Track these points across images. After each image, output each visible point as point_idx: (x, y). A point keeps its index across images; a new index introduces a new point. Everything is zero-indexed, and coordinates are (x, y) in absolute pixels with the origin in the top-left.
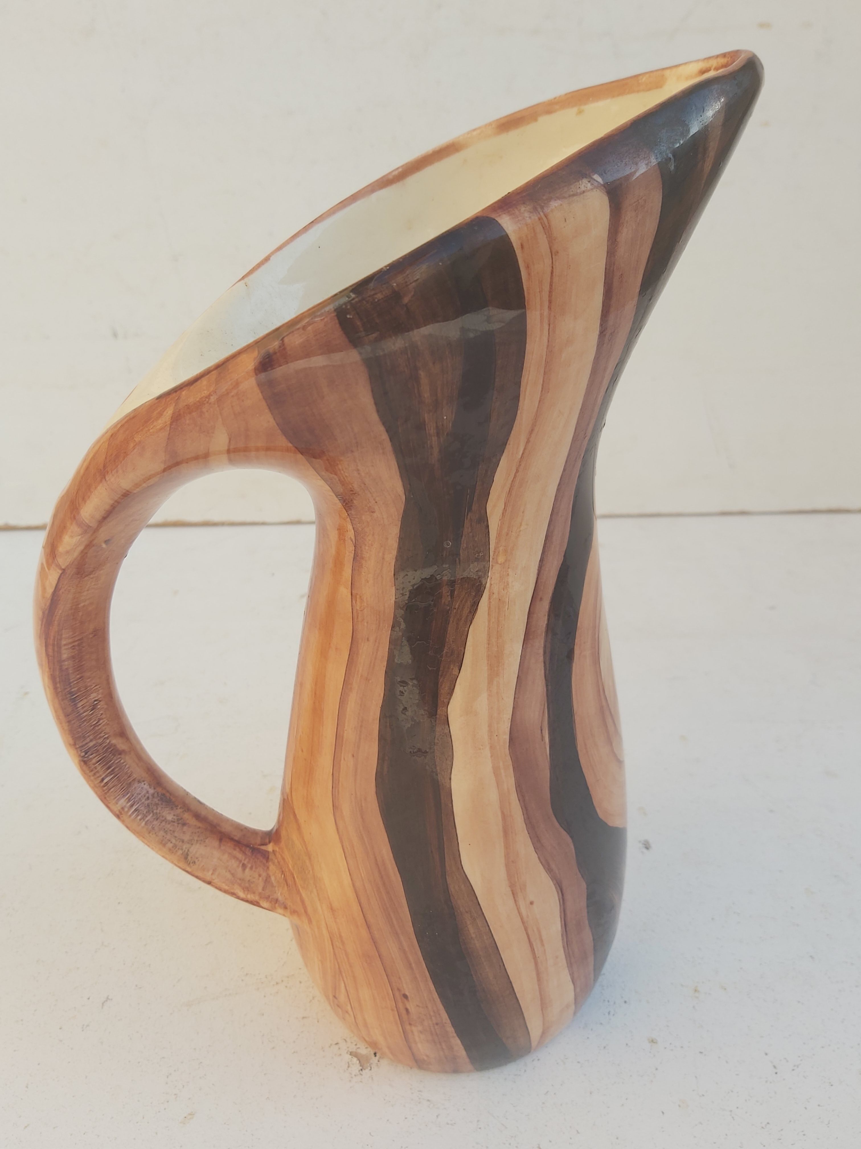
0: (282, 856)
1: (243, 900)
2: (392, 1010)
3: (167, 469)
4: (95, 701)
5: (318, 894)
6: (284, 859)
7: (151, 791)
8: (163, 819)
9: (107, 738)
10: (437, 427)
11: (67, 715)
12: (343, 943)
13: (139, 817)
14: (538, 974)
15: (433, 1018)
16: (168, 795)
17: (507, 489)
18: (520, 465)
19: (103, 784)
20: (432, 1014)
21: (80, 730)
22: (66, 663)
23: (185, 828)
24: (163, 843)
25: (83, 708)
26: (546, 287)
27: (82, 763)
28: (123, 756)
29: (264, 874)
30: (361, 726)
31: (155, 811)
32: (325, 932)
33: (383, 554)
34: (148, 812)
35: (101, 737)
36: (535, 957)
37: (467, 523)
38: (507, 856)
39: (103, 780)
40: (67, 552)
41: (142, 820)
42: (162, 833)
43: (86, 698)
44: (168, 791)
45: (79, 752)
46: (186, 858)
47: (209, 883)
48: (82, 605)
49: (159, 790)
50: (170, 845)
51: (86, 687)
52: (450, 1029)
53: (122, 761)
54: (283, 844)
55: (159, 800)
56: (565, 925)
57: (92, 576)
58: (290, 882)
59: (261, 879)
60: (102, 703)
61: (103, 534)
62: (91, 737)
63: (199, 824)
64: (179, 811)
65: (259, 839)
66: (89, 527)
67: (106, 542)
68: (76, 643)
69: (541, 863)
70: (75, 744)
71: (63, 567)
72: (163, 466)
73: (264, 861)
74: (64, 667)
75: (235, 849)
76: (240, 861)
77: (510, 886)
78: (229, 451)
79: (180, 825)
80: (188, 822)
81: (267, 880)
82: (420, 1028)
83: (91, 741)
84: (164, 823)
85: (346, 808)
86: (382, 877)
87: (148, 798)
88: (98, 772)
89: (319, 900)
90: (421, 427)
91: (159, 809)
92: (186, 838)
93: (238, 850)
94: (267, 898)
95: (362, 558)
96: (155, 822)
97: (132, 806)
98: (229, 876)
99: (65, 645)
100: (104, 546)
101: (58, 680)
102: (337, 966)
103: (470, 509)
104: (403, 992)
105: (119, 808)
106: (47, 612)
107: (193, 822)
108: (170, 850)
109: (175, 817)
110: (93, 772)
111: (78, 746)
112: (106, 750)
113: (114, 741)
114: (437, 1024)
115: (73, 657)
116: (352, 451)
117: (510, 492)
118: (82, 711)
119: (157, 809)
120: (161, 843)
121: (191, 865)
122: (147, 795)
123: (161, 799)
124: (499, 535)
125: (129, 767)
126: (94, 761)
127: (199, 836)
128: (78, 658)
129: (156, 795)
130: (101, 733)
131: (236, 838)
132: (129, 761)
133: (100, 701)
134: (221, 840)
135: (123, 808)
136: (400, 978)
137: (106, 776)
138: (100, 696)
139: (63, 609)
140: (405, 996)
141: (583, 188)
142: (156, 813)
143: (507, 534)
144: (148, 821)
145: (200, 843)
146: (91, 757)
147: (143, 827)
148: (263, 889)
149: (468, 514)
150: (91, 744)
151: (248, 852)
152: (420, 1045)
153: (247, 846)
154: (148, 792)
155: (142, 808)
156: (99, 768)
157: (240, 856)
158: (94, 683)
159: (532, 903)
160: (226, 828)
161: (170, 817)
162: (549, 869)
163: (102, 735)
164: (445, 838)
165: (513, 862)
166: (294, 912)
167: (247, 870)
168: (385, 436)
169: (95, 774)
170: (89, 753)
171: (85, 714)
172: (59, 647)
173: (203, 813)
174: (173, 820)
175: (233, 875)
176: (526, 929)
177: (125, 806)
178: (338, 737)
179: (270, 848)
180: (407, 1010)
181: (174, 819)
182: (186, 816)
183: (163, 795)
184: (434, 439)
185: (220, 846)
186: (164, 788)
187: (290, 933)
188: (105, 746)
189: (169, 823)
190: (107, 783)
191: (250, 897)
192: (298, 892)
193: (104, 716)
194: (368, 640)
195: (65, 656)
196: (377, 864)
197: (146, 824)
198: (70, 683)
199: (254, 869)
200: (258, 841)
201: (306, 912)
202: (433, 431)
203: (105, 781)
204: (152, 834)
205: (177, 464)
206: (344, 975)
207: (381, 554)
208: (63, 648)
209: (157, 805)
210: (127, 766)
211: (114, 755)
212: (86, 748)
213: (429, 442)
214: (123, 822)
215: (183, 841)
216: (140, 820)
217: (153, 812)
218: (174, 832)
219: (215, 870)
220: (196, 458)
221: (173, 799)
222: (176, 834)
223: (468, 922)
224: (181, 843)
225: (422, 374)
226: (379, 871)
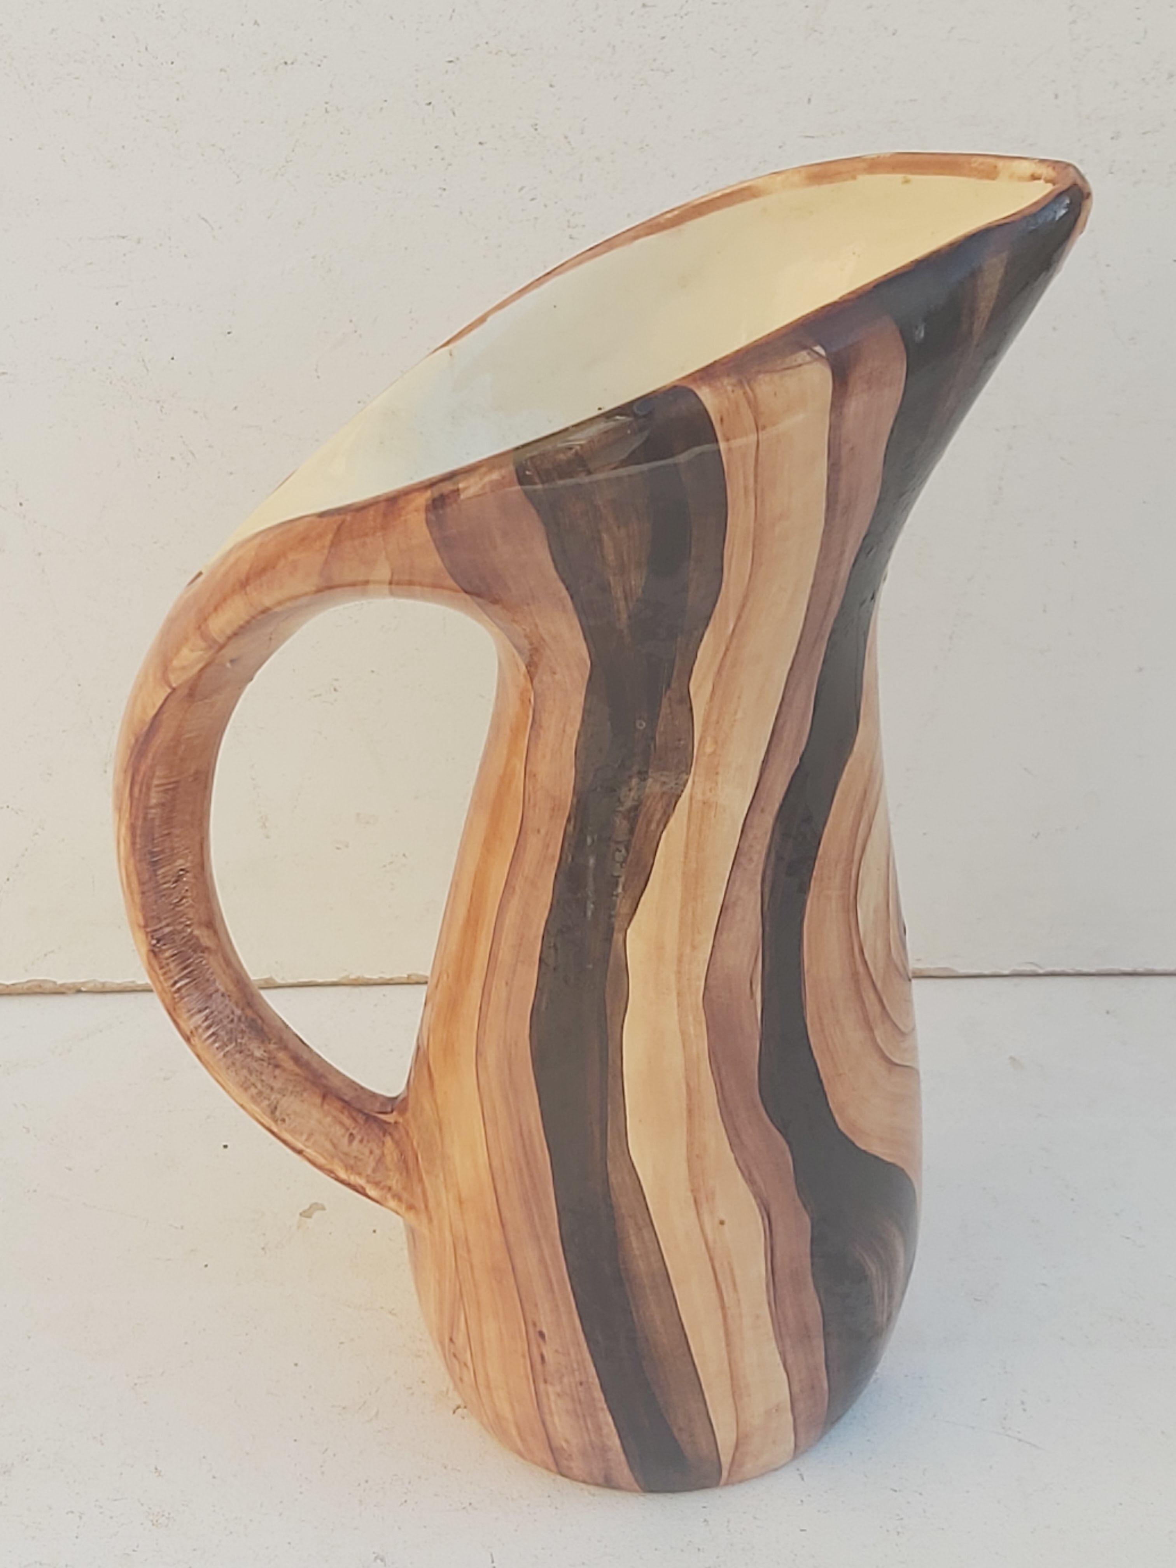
0: (405, 1129)
1: (342, 1182)
2: (523, 1356)
3: (319, 591)
4: (182, 870)
5: (445, 1179)
6: (407, 1133)
7: (238, 1012)
8: (249, 1053)
9: (188, 926)
10: (624, 591)
11: (141, 883)
12: (469, 1251)
13: (217, 1045)
14: (727, 1334)
15: (577, 1373)
16: (259, 1022)
17: (715, 668)
18: (730, 642)
19: (174, 989)
20: (575, 1366)
21: (154, 907)
22: (153, 811)
23: (277, 1072)
24: (245, 1086)
25: (164, 877)
26: (751, 462)
27: (151, 955)
28: (206, 955)
29: (377, 1152)
30: (520, 945)
31: (239, 1041)
32: (447, 1234)
33: (565, 725)
34: (230, 1040)
35: (181, 923)
36: (723, 1307)
37: (665, 701)
38: (690, 1145)
39: (176, 983)
40: (184, 668)
41: (220, 1050)
42: (245, 1072)
43: (170, 864)
44: (261, 1017)
45: (150, 938)
46: (273, 1112)
47: (300, 1152)
48: (187, 736)
49: (249, 1012)
50: (253, 1091)
51: (173, 849)
52: (599, 1395)
53: (204, 962)
54: (409, 1114)
55: (246, 1027)
56: (772, 1271)
57: (207, 701)
58: (411, 1164)
59: (372, 1157)
60: (188, 875)
61: (230, 652)
62: (168, 921)
63: (297, 1070)
64: (272, 1047)
65: (378, 1104)
66: (215, 641)
67: (232, 661)
68: (170, 786)
69: (740, 1168)
70: (146, 926)
71: (174, 685)
72: (314, 589)
73: (381, 1134)
74: (150, 816)
75: (342, 1112)
76: (348, 1129)
77: (692, 1191)
78: (391, 583)
79: (271, 1067)
80: (282, 1063)
81: (380, 1160)
82: (558, 1388)
83: (168, 925)
84: (249, 1060)
85: (491, 1055)
86: (526, 1154)
87: (232, 1021)
88: (170, 971)
89: (446, 1187)
90: (605, 588)
91: (246, 1038)
92: (277, 1085)
93: (346, 1113)
94: (377, 1184)
95: (541, 727)
96: (238, 1056)
97: (209, 1027)
98: (328, 1146)
99: (157, 786)
100: (228, 665)
101: (138, 832)
102: (458, 1287)
103: (669, 686)
104: (538, 1329)
105: (192, 1027)
106: (141, 739)
107: (289, 1065)
108: (252, 1097)
109: (265, 1054)
110: (164, 970)
111: (149, 930)
112: (186, 943)
113: (196, 932)
114: (581, 1384)
115: (163, 805)
116: (528, 604)
117: (719, 672)
118: (161, 881)
119: (242, 1038)
120: (242, 1086)
121: (279, 1122)
122: (231, 1016)
123: (250, 1027)
124: (706, 723)
125: (212, 973)
126: (167, 954)
127: (295, 1086)
128: (169, 807)
129: (243, 1019)
130: (181, 917)
131: (347, 1098)
132: (213, 963)
133: (187, 872)
134: (324, 1097)
135: (196, 1028)
136: (536, 1305)
137: (181, 979)
138: (188, 865)
139: (162, 738)
140: (541, 1334)
141: (800, 361)
142: (241, 1043)
143: (718, 722)
144: (228, 1052)
145: (296, 1096)
146: (164, 947)
147: (219, 1060)
148: (374, 1171)
149: (666, 691)
150: (167, 930)
151: (361, 1119)
152: (556, 1419)
153: (360, 1111)
154: (233, 1013)
155: (223, 1033)
156: (172, 966)
157: (348, 1122)
158: (183, 845)
159: (722, 1223)
160: (336, 1083)
161: (258, 1053)
162: (750, 1181)
163: (183, 920)
164: (609, 1107)
165: (697, 1156)
166: (411, 1207)
167: (356, 1143)
168: (565, 593)
169: (165, 973)
170: (162, 943)
171: (165, 886)
172: (149, 789)
173: (306, 1056)
174: (262, 1057)
175: (335, 1146)
176: (711, 1259)
177: (200, 1026)
178: (492, 956)
179: (390, 1118)
180: (542, 1357)
181: (264, 1056)
182: (281, 1055)
183: (253, 1020)
184: (622, 603)
185: (322, 1105)
186: (256, 1012)
187: (401, 1239)
188: (184, 938)
189: (256, 1061)
190: (179, 989)
191: (354, 1179)
192: (421, 1180)
193: (189, 894)
194: (539, 831)
195: (153, 801)
196: (522, 1135)
197: (224, 1055)
198: (153, 839)
199: (365, 1142)
200: (377, 1106)
201: (426, 1207)
202: (620, 594)
203: (178, 985)
204: (232, 1072)
205: (330, 588)
206: (465, 1299)
207: (561, 726)
208: (154, 790)
209: (243, 1032)
210: (210, 971)
211: (195, 951)
212: (158, 935)
213: (615, 606)
214: (193, 1047)
215: (272, 1089)
216: (217, 1048)
217: (236, 1041)
218: (261, 1073)
219: (310, 1135)
220: (353, 584)
221: (266, 1029)
222: (264, 1077)
223: (631, 1232)
224: (268, 1091)
225: (605, 536)
226: (524, 1146)
